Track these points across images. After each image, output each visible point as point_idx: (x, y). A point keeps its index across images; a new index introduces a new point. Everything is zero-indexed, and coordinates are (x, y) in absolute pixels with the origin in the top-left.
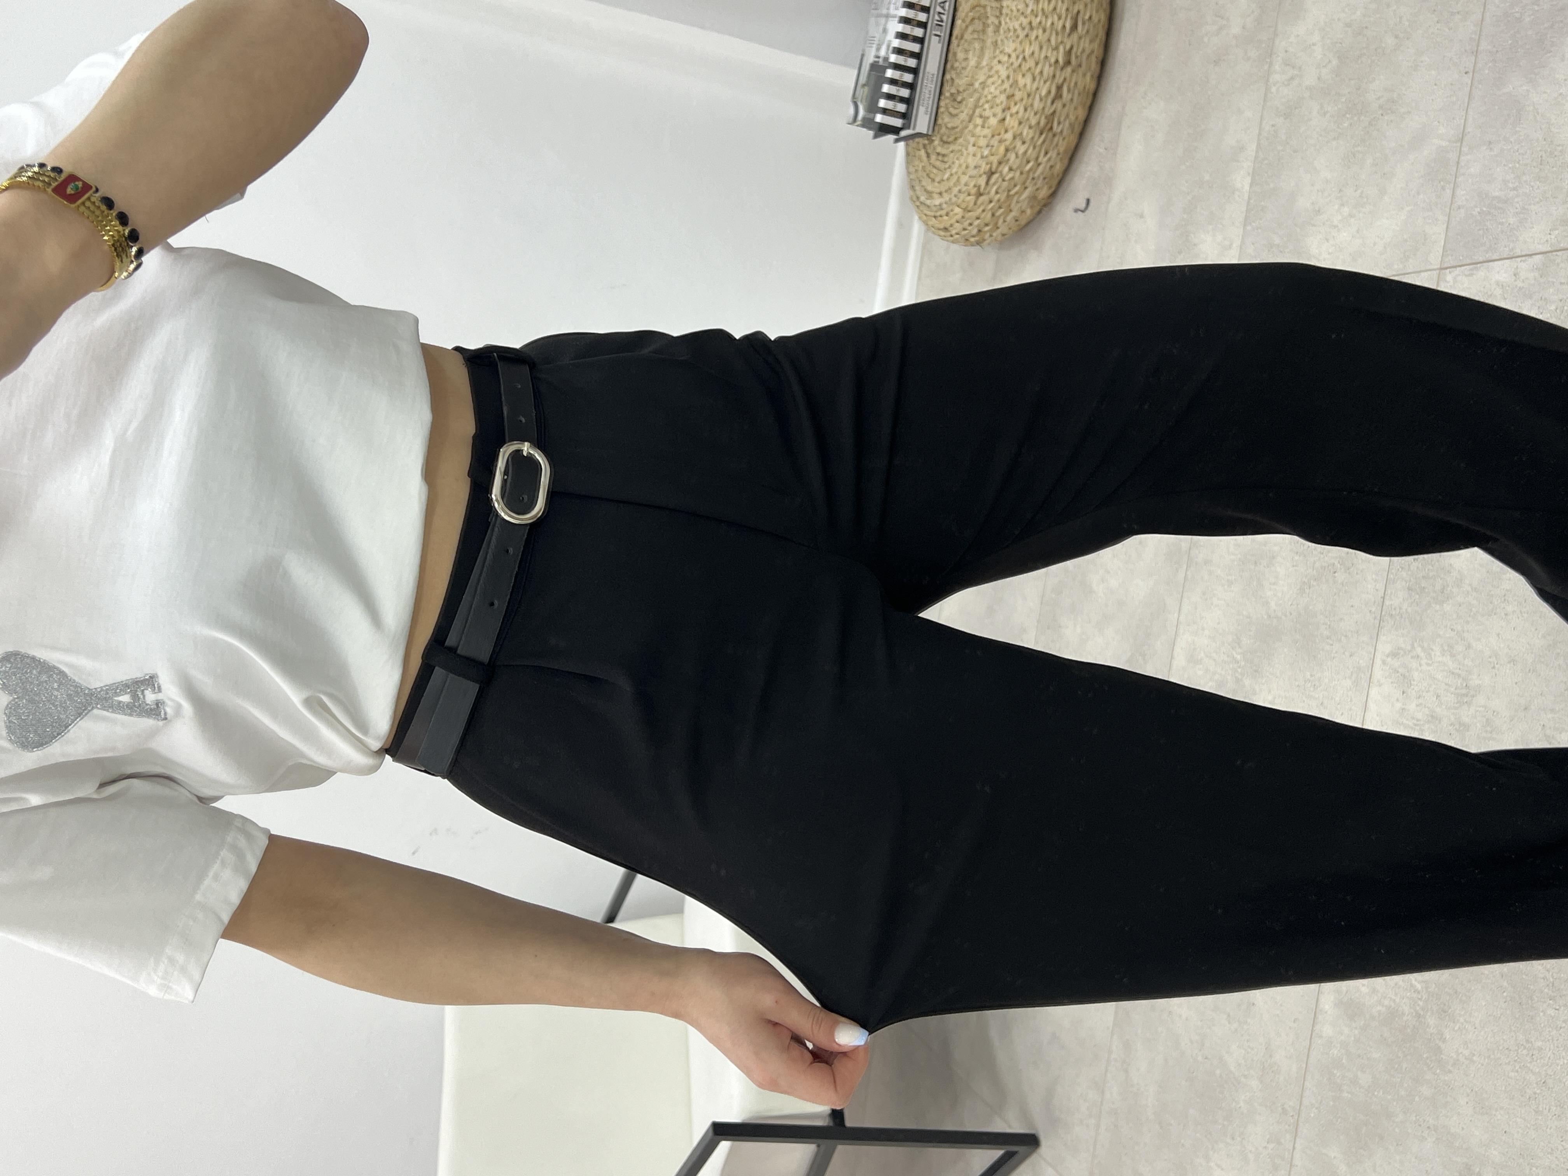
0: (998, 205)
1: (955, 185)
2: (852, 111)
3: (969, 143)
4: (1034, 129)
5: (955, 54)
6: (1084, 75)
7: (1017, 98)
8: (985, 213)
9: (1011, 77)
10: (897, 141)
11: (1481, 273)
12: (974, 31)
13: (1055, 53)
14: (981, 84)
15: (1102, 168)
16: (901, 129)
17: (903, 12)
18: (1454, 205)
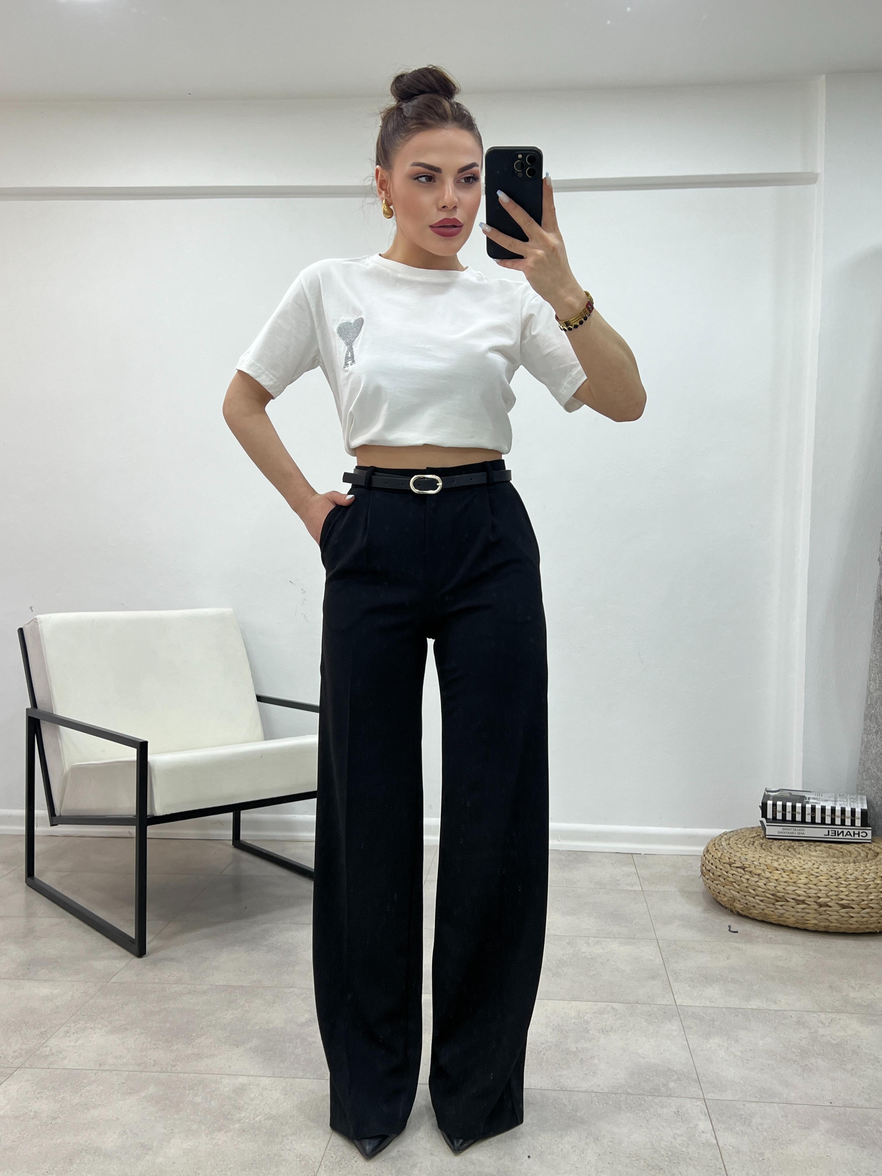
0: (725, 877)
1: (734, 850)
2: (774, 789)
3: (761, 855)
4: (774, 889)
5: (820, 846)
6: (815, 919)
7: (791, 875)
8: (720, 870)
9: (804, 870)
11: (702, 1117)
12: (834, 853)
13: (824, 896)
14: (800, 857)
15: (758, 937)
16: (766, 818)
17: (838, 808)
18: (745, 1103)
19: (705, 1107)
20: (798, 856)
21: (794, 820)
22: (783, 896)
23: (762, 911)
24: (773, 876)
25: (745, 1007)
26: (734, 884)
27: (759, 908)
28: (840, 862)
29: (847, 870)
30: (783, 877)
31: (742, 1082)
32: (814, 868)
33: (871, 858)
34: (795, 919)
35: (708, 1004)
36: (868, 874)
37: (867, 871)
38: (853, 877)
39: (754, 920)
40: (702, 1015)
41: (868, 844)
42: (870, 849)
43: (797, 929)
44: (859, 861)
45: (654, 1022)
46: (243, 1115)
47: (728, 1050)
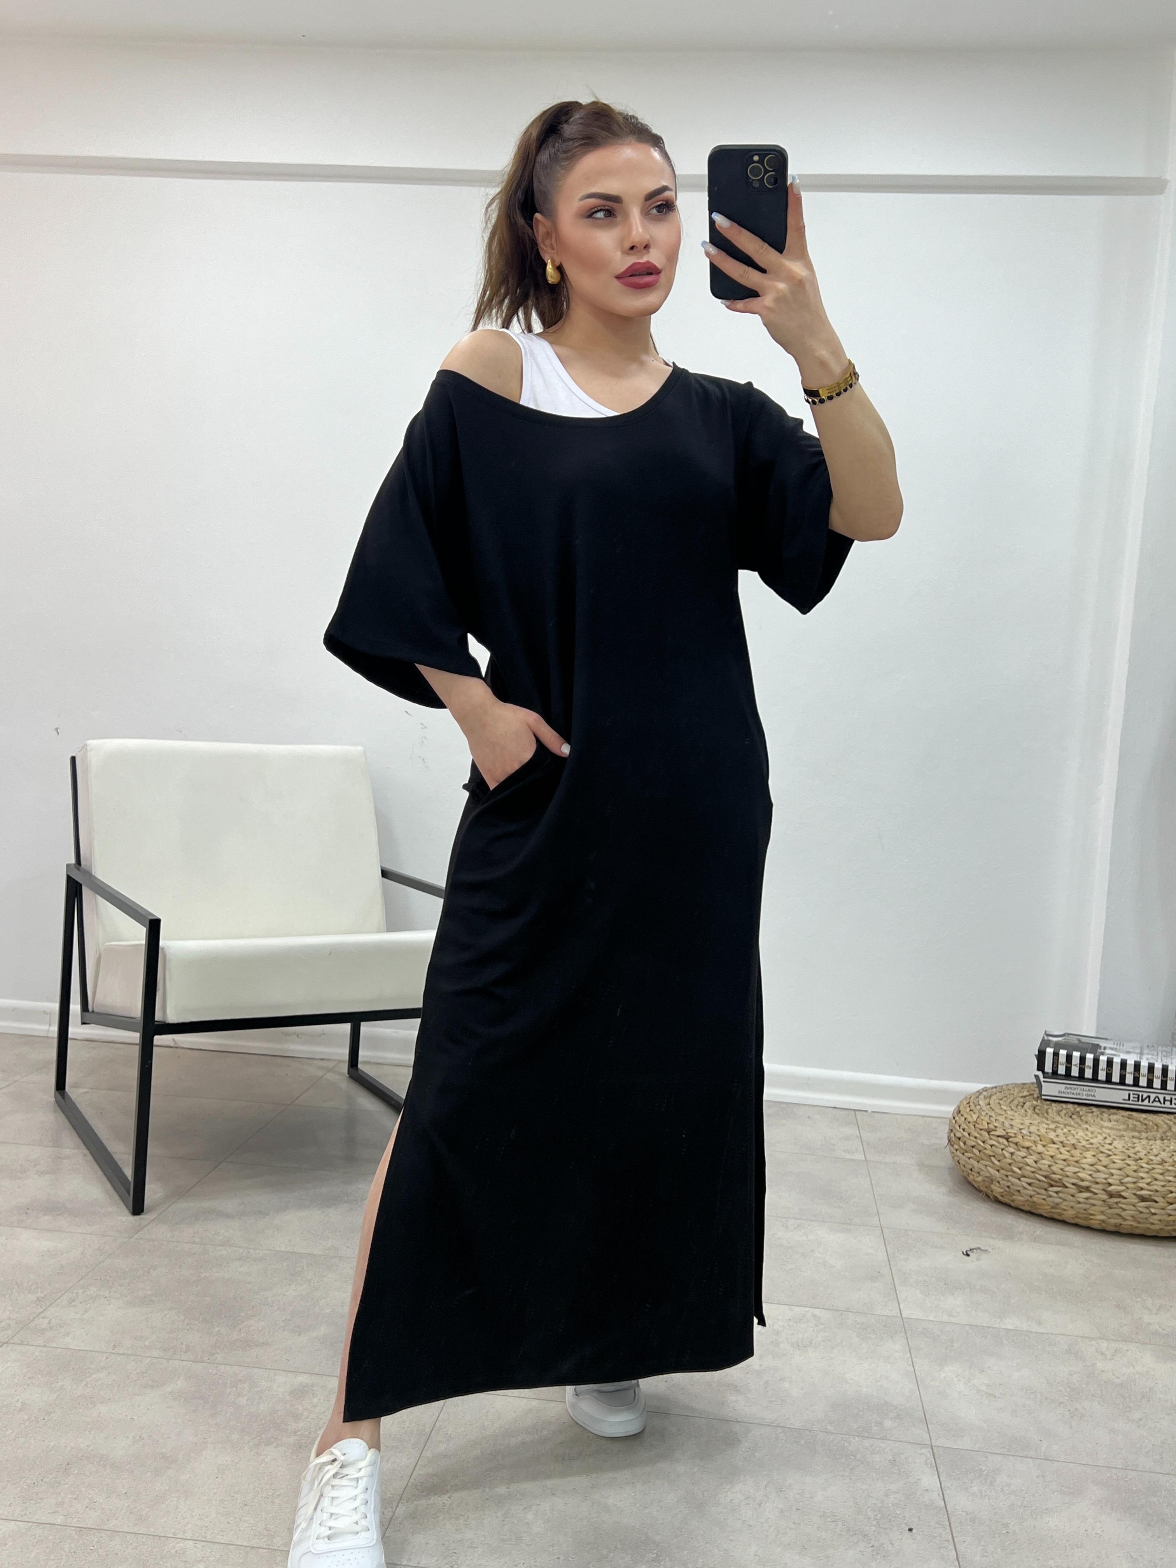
0: (981, 1149)
1: (996, 1113)
2: (1056, 1033)
3: (1033, 1121)
4: (1048, 1169)
5: (1116, 1114)
6: (1102, 1214)
7: (1073, 1152)
8: (974, 1139)
11: (928, 1469)
13: (1118, 1182)
14: (1086, 1128)
15: (1021, 1233)
19: (932, 1456)
20: (1085, 1126)
21: (1081, 1077)
22: (1060, 1179)
23: (1029, 1198)
24: (1048, 1151)
25: (997, 1326)
26: (993, 1158)
27: (1025, 1194)
28: (1141, 1137)
29: (1151, 1149)
30: (1061, 1153)
32: (1105, 1143)
34: (1074, 1212)
35: (945, 1318)
38: (1158, 1159)
39: (1018, 1209)
40: (937, 1333)
43: (1076, 1225)
44: (1169, 1138)
45: (869, 1338)
47: (969, 1382)
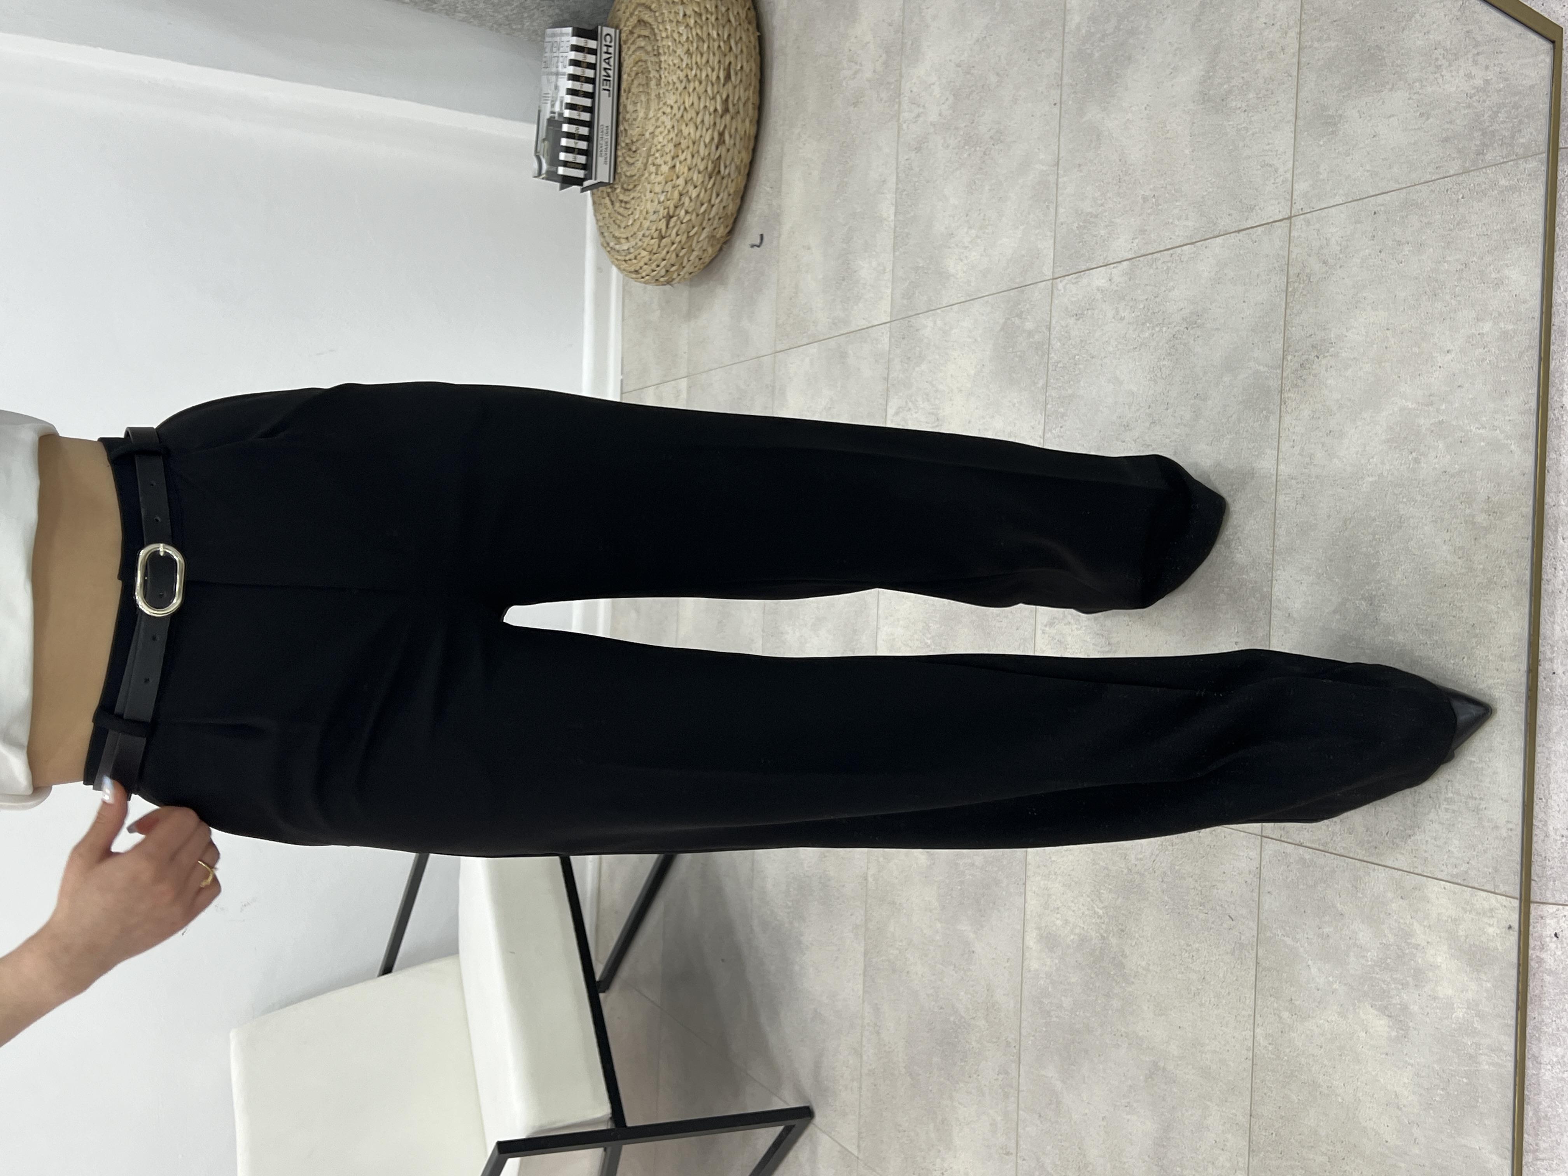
0: (679, 247)
1: (638, 231)
2: (536, 165)
3: (646, 190)
4: (703, 174)
5: (625, 106)
6: (743, 121)
7: (683, 146)
8: (669, 254)
9: (676, 128)
10: (583, 190)
11: (1085, 281)
12: (639, 84)
13: (713, 102)
14: (650, 134)
15: (770, 205)
16: (584, 180)
17: (571, 70)
18: (1058, 222)
19: (1067, 277)
20: (647, 135)
21: (588, 138)
22: (713, 162)
23: (731, 197)
24: (683, 173)
25: (892, 224)
26: (691, 234)
27: (724, 201)
28: (657, 76)
29: (675, 65)
30: (685, 160)
31: (1022, 228)
32: (670, 113)
33: (649, 30)
34: (743, 150)
35: (888, 276)
36: (680, 34)
37: (676, 36)
38: (685, 58)
39: (740, 210)
40: (907, 284)
41: (622, 35)
42: (631, 32)
43: (755, 150)
44: (656, 48)
45: (920, 353)
46: (1093, 934)
47: (968, 247)
